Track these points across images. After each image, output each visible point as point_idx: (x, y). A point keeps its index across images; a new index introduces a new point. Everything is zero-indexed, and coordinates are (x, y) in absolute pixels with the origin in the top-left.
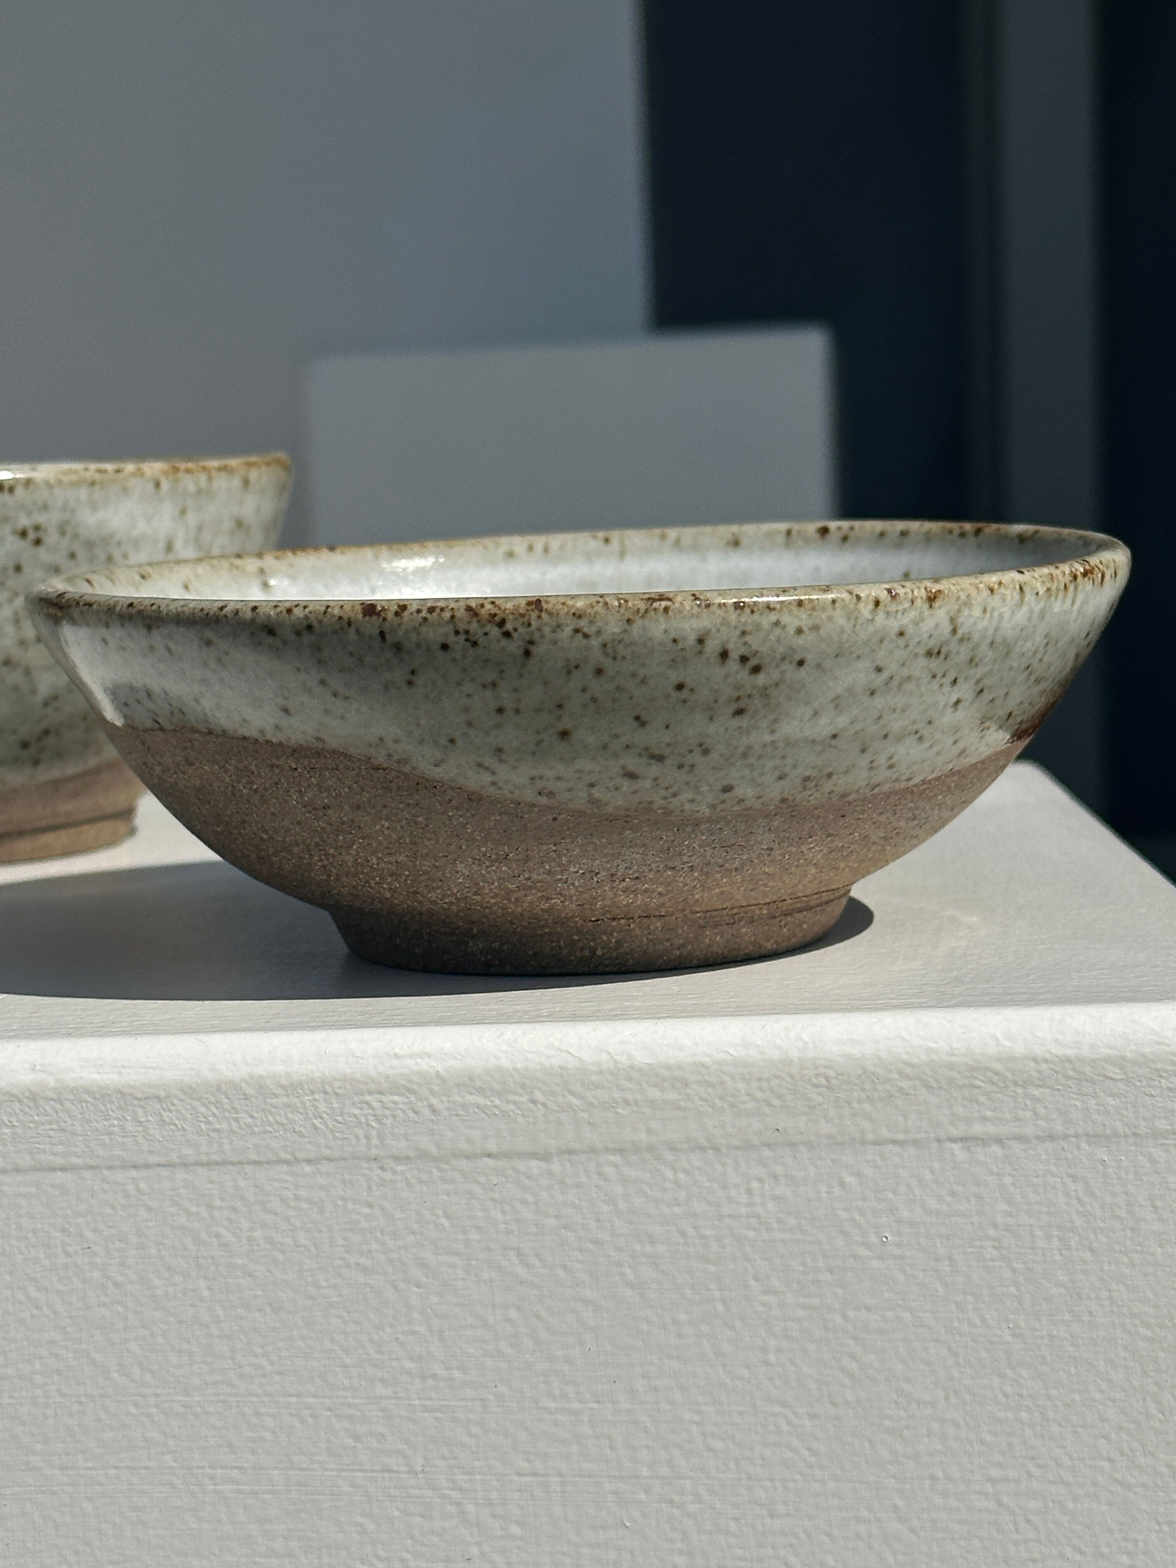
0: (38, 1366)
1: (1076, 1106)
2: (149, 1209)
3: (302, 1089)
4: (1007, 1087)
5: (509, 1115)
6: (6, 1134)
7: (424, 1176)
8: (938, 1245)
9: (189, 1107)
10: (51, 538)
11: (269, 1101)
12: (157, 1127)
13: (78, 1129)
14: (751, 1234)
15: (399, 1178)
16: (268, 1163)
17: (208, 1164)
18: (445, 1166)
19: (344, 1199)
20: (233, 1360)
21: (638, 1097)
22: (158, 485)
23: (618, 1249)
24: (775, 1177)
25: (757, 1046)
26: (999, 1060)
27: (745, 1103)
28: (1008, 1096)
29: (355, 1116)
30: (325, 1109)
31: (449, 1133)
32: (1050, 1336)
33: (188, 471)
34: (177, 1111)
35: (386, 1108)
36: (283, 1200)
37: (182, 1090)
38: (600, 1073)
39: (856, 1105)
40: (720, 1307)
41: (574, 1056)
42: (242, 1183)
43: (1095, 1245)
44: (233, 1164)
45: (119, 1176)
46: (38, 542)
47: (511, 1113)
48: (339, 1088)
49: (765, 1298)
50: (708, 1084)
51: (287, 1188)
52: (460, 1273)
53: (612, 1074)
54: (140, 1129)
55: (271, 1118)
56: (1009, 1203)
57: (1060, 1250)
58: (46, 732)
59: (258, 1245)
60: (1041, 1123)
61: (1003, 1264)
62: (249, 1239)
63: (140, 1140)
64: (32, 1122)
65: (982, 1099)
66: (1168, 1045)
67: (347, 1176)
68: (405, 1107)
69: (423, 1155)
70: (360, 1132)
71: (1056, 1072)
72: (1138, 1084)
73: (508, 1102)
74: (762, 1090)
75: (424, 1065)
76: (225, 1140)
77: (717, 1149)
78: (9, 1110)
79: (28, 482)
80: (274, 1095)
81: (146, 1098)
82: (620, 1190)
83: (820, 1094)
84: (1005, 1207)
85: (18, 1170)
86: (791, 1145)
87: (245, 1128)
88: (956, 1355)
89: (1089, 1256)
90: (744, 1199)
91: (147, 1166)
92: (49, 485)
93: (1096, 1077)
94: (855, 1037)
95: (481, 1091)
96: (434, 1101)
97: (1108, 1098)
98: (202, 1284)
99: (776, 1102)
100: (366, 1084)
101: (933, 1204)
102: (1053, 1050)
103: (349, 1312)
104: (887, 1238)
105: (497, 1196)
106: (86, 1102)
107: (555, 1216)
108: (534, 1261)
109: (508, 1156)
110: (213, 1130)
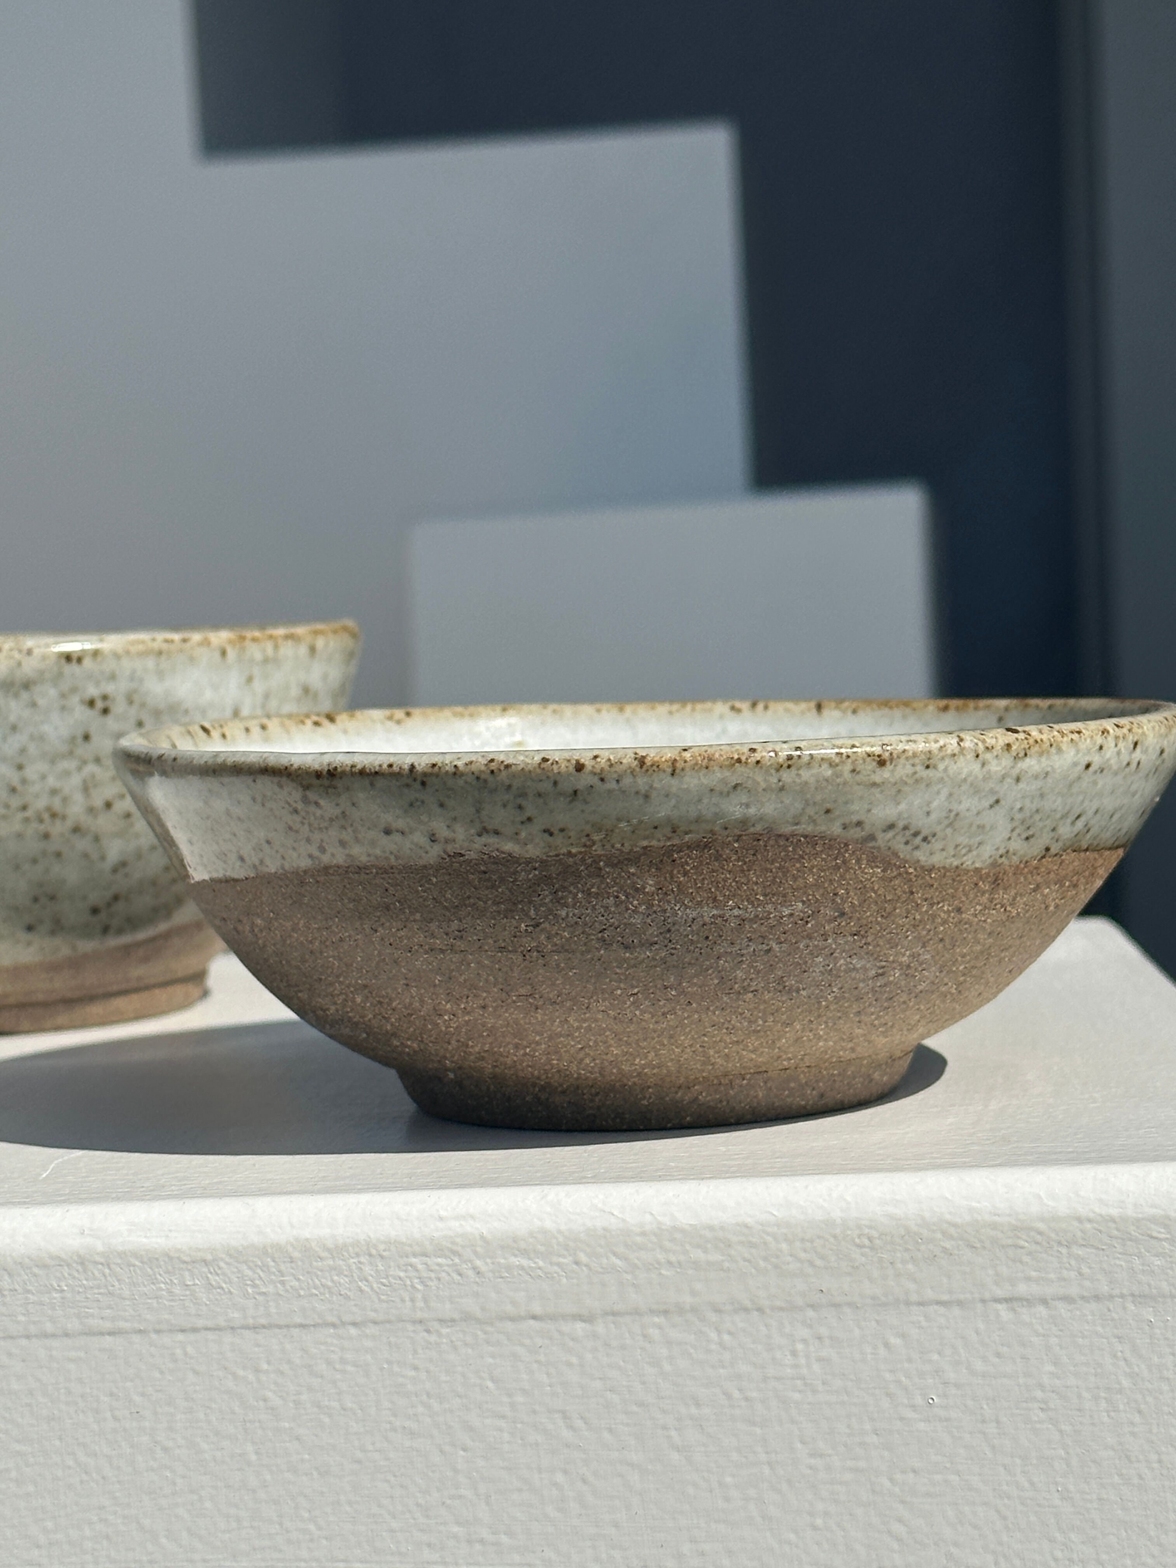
0: (87, 1532)
1: (1121, 1266)
2: (196, 1373)
3: (348, 1251)
4: (1051, 1247)
5: (553, 1277)
6: (55, 1298)
7: (469, 1339)
8: (985, 1407)
9: (235, 1270)
10: (119, 707)
11: (315, 1264)
12: (203, 1290)
13: (126, 1293)
14: (797, 1396)
15: (445, 1340)
16: (314, 1326)
17: (254, 1328)
18: (489, 1328)
19: (390, 1363)
20: (281, 1524)
21: (682, 1258)
22: (224, 653)
23: (664, 1412)
24: (820, 1338)
25: (800, 1206)
26: (1042, 1219)
27: (788, 1264)
28: (1052, 1255)
29: (400, 1278)
30: (372, 1273)
31: (493, 1295)
32: (1100, 1499)
33: (254, 640)
34: (224, 1274)
35: (431, 1271)
36: (329, 1363)
37: (228, 1253)
38: (643, 1234)
40: (767, 1471)
41: (617, 1218)
42: (288, 1347)
43: (1142, 1406)
44: (279, 1327)
45: (166, 1340)
46: (105, 711)
47: (555, 1275)
48: (384, 1250)
49: (813, 1461)
50: (752, 1245)
51: (333, 1351)
52: (506, 1436)
53: (655, 1235)
54: (188, 1293)
56: (1056, 1364)
57: (1108, 1411)
58: (116, 898)
59: (305, 1409)
60: (1087, 1283)
61: (1050, 1426)
62: (297, 1403)
63: (187, 1304)
64: (80, 1286)
65: (1026, 1259)
67: (393, 1339)
68: (450, 1270)
69: (467, 1317)
70: (406, 1296)
71: (1100, 1232)
73: (551, 1264)
74: (805, 1251)
75: (469, 1227)
76: (271, 1304)
77: (760, 1310)
78: (58, 1274)
79: (96, 653)
80: (319, 1257)
81: (194, 1262)
82: (664, 1352)
83: (863, 1255)
84: (1051, 1368)
85: (67, 1335)
86: (837, 1306)
87: (291, 1291)
88: (1005, 1518)
89: (1137, 1418)
90: (789, 1360)
91: (195, 1330)
92: (117, 656)
93: (1140, 1237)
94: (898, 1198)
95: (525, 1253)
96: (478, 1263)
97: (1153, 1258)
98: (250, 1448)
99: (819, 1262)
101: (979, 1366)
102: (1097, 1210)
103: (395, 1476)
104: (933, 1399)
105: (542, 1358)
106: (134, 1266)
107: (600, 1379)
108: (579, 1423)
109: (553, 1318)
110: (260, 1294)
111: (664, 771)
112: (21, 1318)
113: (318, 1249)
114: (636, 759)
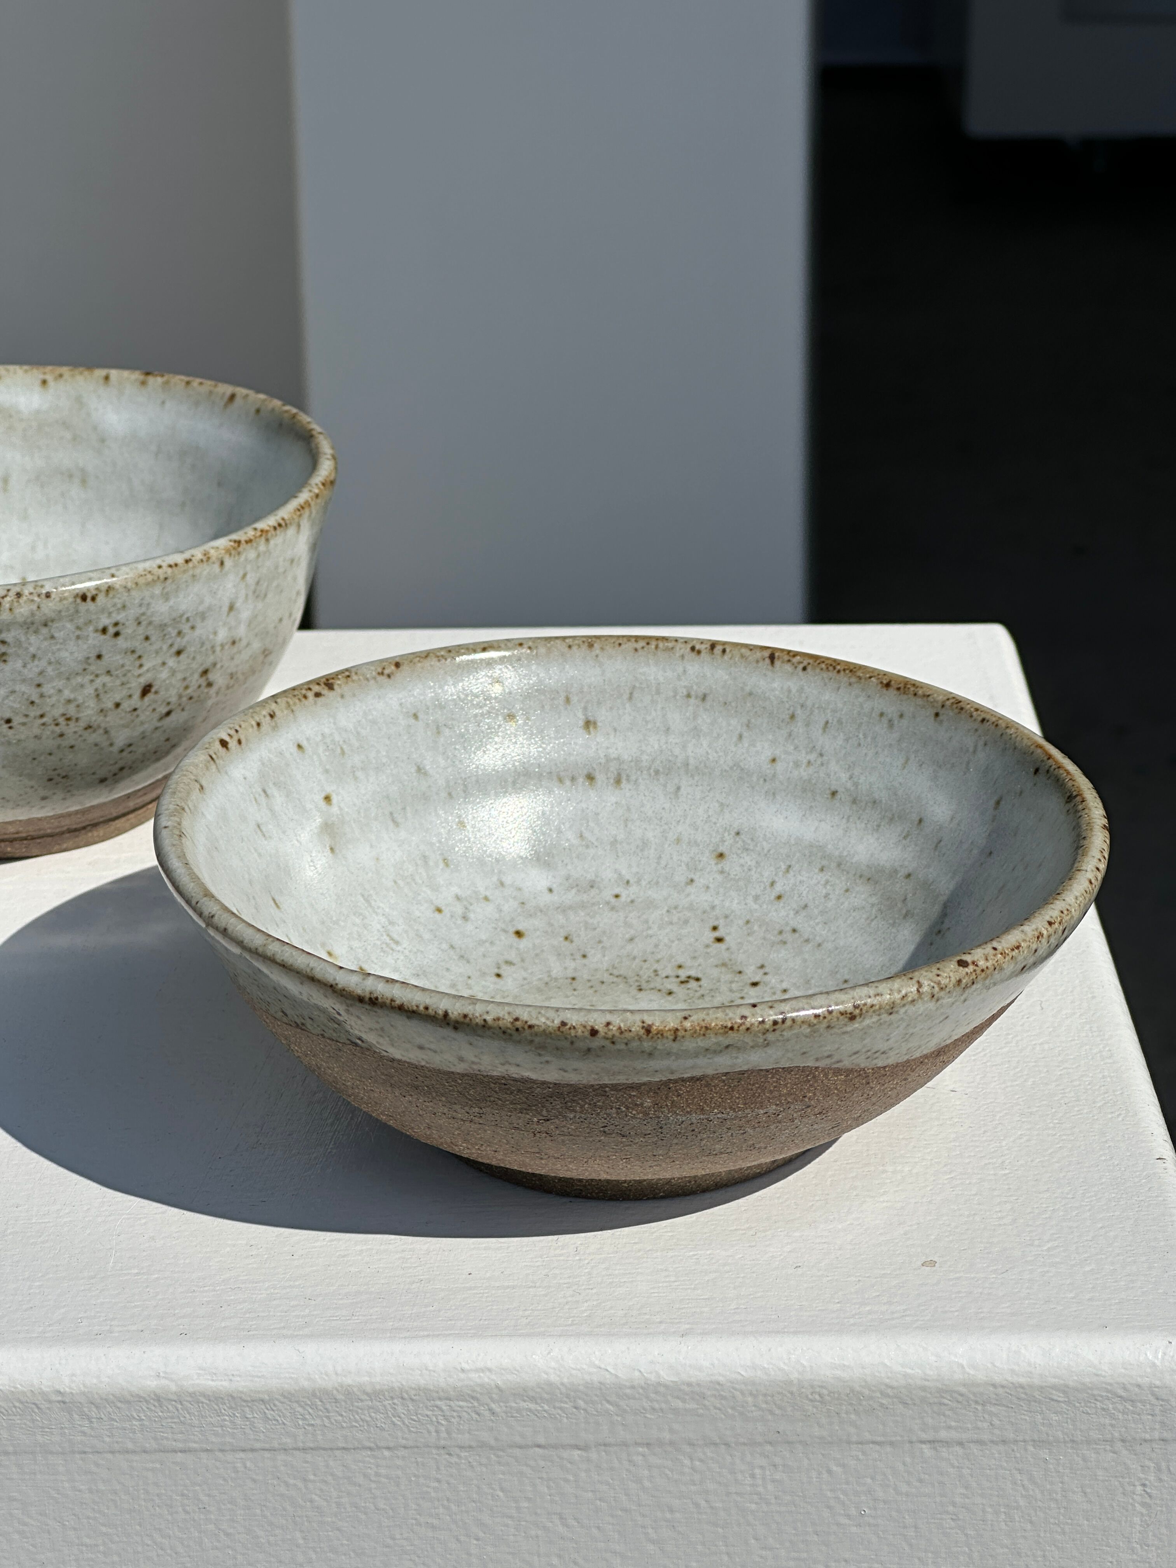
1: (1026, 1420)
2: (255, 1481)
3: (384, 1395)
4: (970, 1405)
5: (556, 1418)
6: (135, 1425)
7: (484, 1461)
8: (906, 1517)
9: (289, 1407)
10: (129, 629)
11: (356, 1404)
12: (261, 1421)
13: (196, 1423)
14: (753, 1507)
15: (464, 1462)
16: (354, 1449)
17: (304, 1449)
18: (501, 1453)
19: (415, 1476)
21: (664, 1406)
22: (222, 566)
23: (643, 1516)
24: (775, 1466)
25: (764, 1368)
26: (964, 1384)
27: (752, 1412)
28: (970, 1411)
29: (427, 1416)
30: (403, 1411)
31: (505, 1430)
34: (278, 1410)
35: (454, 1411)
36: (365, 1476)
37: (282, 1395)
38: (633, 1387)
39: (844, 1415)
40: (725, 1558)
41: (611, 1373)
42: (331, 1463)
43: (1034, 1519)
44: (324, 1449)
45: (229, 1457)
46: (117, 634)
47: (558, 1416)
48: (415, 1395)
50: (724, 1398)
51: (369, 1468)
52: (512, 1531)
53: (642, 1388)
54: (248, 1423)
55: (356, 1416)
56: (966, 1488)
57: (1005, 1521)
59: (345, 1508)
60: (997, 1432)
61: (958, 1531)
62: (338, 1505)
63: (248, 1431)
64: (156, 1417)
65: (947, 1413)
66: (1104, 1377)
67: (419, 1460)
68: (470, 1411)
69: (483, 1445)
70: (432, 1429)
71: (1011, 1395)
72: (1078, 1405)
73: (554, 1408)
74: (766, 1403)
75: (486, 1378)
76: (319, 1432)
77: (727, 1444)
78: (138, 1408)
79: (109, 589)
80: (360, 1399)
81: (253, 1401)
82: (646, 1472)
83: (814, 1407)
84: (963, 1491)
85: (145, 1452)
86: (789, 1443)
87: (335, 1423)
89: (1029, 1527)
90: (748, 1481)
93: (1044, 1399)
94: (846, 1363)
95: (533, 1399)
96: (493, 1406)
97: (1052, 1415)
98: (298, 1535)
99: (777, 1412)
100: (437, 1392)
101: (904, 1488)
102: (1010, 1379)
103: (419, 1557)
104: (865, 1512)
105: (544, 1476)
106: (202, 1403)
107: (592, 1491)
108: (572, 1522)
109: (555, 1447)
110: (309, 1425)
111: (667, 1038)
112: (107, 1439)
113: (358, 1393)
114: (643, 1027)
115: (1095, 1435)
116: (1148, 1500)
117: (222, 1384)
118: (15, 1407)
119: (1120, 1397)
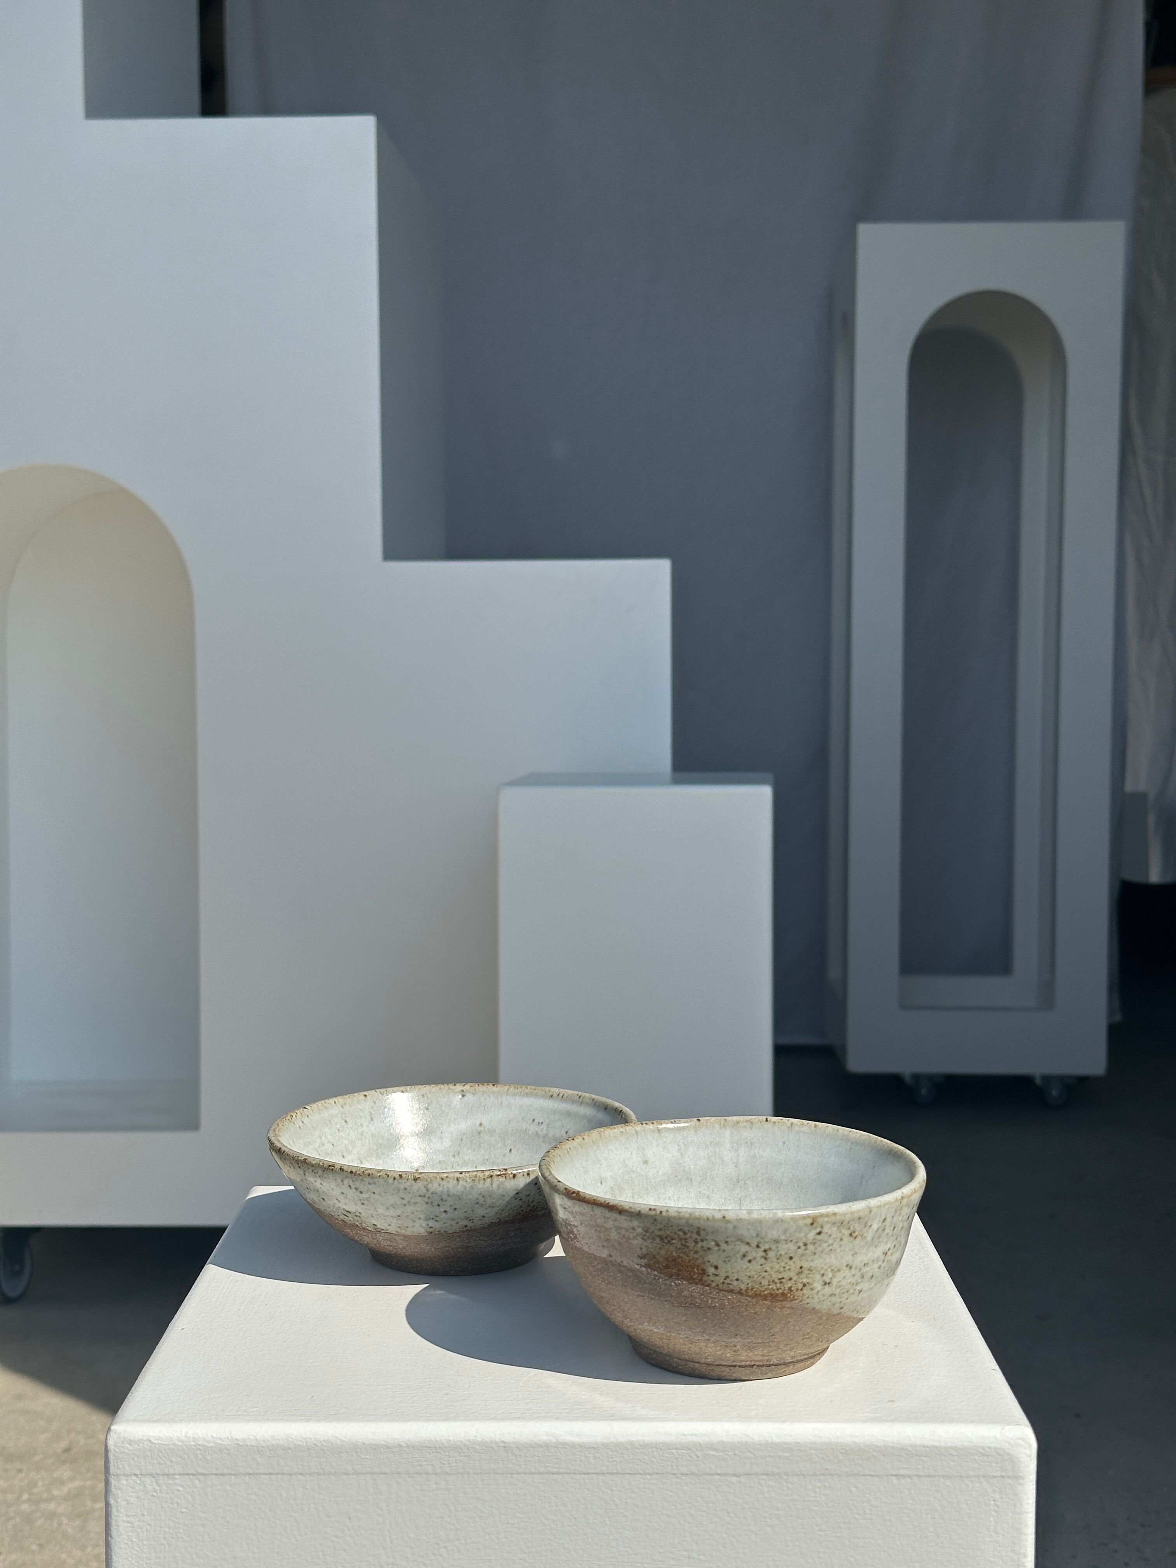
0: (544, 1548)
1: (939, 1465)
2: (588, 1490)
3: (648, 1446)
4: (913, 1456)
5: (725, 1459)
6: (536, 1459)
7: (692, 1481)
8: (886, 1515)
9: (605, 1451)
11: (635, 1450)
12: (592, 1458)
13: (563, 1458)
14: (815, 1508)
15: (683, 1481)
16: (634, 1474)
17: (611, 1474)
18: (700, 1478)
19: (661, 1489)
20: (618, 1549)
21: (774, 1454)
23: (765, 1512)
24: (825, 1486)
25: (820, 1437)
26: (910, 1446)
27: (814, 1458)
28: (913, 1459)
29: (667, 1457)
30: (656, 1454)
31: (702, 1465)
35: (679, 1455)
36: (638, 1488)
37: (603, 1445)
38: (760, 1445)
39: (856, 1460)
40: (802, 1535)
41: (751, 1438)
42: (623, 1481)
43: (944, 1517)
44: (620, 1474)
45: (578, 1477)
48: (662, 1446)
49: (820, 1533)
50: (802, 1451)
51: (640, 1483)
52: (704, 1519)
53: (764, 1445)
54: (587, 1459)
55: (635, 1457)
56: (913, 1500)
57: (931, 1519)
59: (629, 1505)
60: (925, 1470)
61: (910, 1523)
62: (626, 1503)
63: (586, 1463)
64: (546, 1455)
65: (903, 1460)
67: (663, 1480)
68: (686, 1455)
69: (692, 1473)
70: (669, 1464)
71: (932, 1451)
72: (962, 1457)
73: (725, 1454)
74: (821, 1453)
75: (695, 1439)
76: (618, 1465)
77: (803, 1475)
78: (538, 1450)
80: (637, 1448)
81: (589, 1448)
82: (766, 1489)
83: (842, 1456)
84: (911, 1501)
85: (540, 1473)
86: (832, 1475)
87: (626, 1460)
89: (942, 1522)
90: (813, 1494)
91: (588, 1474)
93: (946, 1454)
95: (715, 1450)
96: (697, 1453)
97: (951, 1462)
98: (607, 1519)
99: (826, 1458)
100: (672, 1445)
101: (884, 1499)
103: (662, 1532)
104: (866, 1511)
105: (720, 1490)
106: (566, 1448)
107: (741, 1498)
108: (733, 1515)
109: (725, 1475)
110: (614, 1461)
112: (523, 1467)
115: (971, 1473)
116: (996, 1508)
117: (576, 1440)
118: (483, 1449)
119: (981, 1453)
